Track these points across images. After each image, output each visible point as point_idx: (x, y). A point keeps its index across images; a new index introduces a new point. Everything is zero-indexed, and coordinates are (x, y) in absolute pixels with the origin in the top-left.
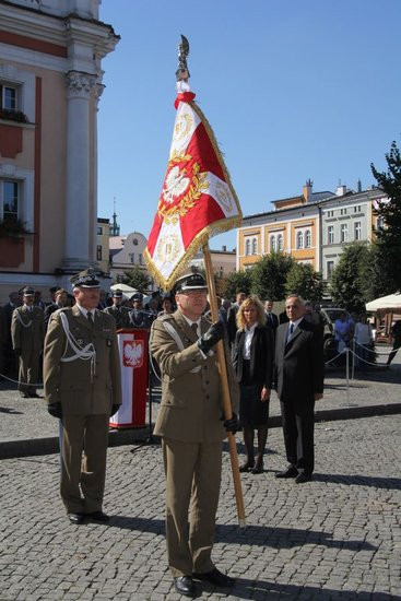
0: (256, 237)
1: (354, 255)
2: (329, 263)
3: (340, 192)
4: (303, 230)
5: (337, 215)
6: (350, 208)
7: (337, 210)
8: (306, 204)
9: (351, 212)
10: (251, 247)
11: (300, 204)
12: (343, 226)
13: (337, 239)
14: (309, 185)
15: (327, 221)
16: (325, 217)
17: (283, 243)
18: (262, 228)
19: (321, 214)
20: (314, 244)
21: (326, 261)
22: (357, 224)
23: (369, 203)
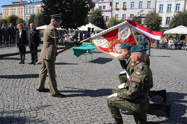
0: (8, 11)
1: (33, 17)
3: (29, 2)
4: (20, 10)
5: (28, 7)
6: (32, 6)
7: (28, 6)
8: (21, 4)
9: (32, 7)
10: (6, 13)
11: (19, 4)
12: (30, 10)
13: (29, 13)
16: (25, 7)
17: (15, 13)
18: (9, 8)
20: (23, 14)
21: (26, 18)
22: (33, 10)
23: (36, 5)
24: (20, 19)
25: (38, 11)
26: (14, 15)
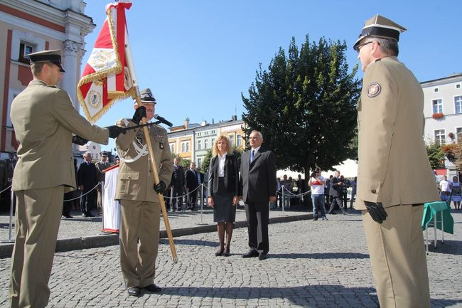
2: (199, 159)
3: (203, 124)
4: (185, 142)
5: (203, 135)
6: (209, 131)
7: (203, 132)
8: (186, 129)
9: (210, 133)
11: (183, 129)
12: (206, 140)
13: (203, 147)
14: (188, 120)
15: (198, 138)
16: (196, 136)
17: (175, 149)
19: (195, 134)
20: (191, 149)
21: (197, 158)
22: (213, 140)
23: (219, 129)
24: (185, 162)
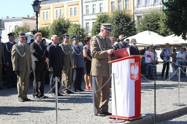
0: (48, 10)
1: (102, 19)
2: (87, 23)
4: (73, 7)
10: (45, 16)
12: (93, 5)
13: (91, 11)
15: (85, 2)
17: (62, 14)
18: (51, 6)
20: (79, 14)
21: (85, 22)
22: (100, 4)
24: (76, 26)
25: (112, 6)
26: (63, 20)
